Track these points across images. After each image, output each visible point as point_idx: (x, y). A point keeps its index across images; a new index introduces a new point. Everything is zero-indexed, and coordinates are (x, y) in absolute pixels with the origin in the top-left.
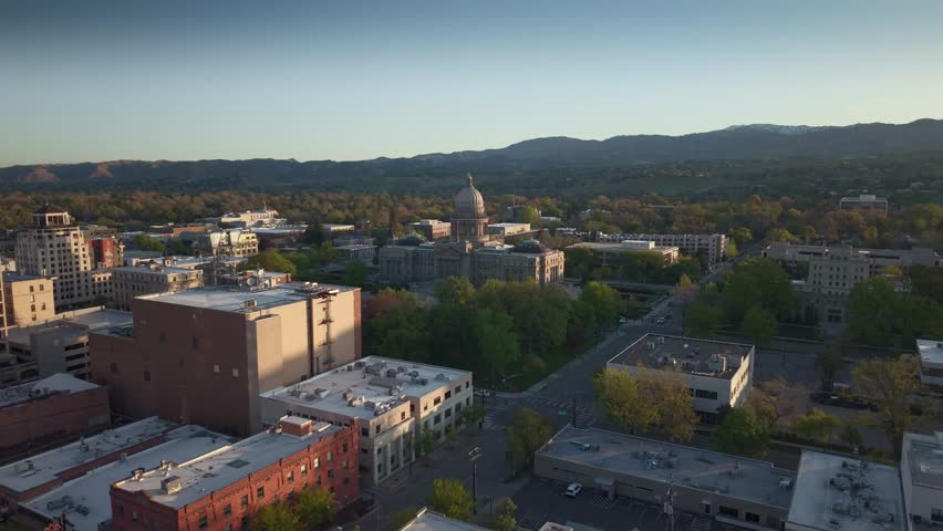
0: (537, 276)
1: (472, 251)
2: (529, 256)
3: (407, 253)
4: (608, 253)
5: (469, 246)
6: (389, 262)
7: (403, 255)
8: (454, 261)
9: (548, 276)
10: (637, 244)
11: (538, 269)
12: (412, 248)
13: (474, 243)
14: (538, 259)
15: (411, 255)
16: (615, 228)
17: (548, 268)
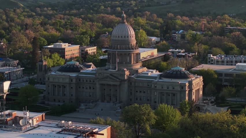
0: (187, 98)
1: (129, 78)
2: (180, 81)
3: (71, 79)
4: (227, 75)
5: (127, 73)
6: (54, 86)
7: (67, 81)
8: (114, 85)
9: (194, 97)
10: (243, 66)
11: (187, 92)
12: (74, 75)
13: (130, 70)
14: (187, 84)
15: (74, 81)
16: (218, 50)
17: (194, 91)
